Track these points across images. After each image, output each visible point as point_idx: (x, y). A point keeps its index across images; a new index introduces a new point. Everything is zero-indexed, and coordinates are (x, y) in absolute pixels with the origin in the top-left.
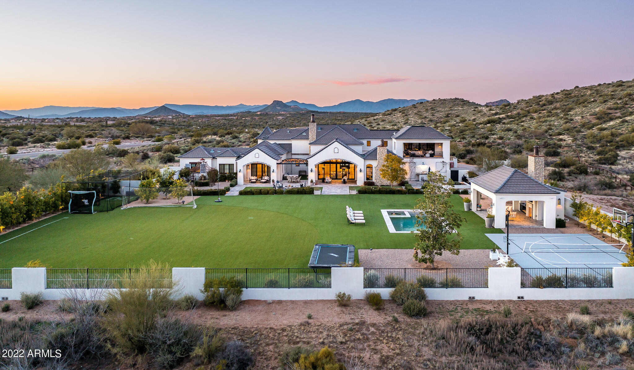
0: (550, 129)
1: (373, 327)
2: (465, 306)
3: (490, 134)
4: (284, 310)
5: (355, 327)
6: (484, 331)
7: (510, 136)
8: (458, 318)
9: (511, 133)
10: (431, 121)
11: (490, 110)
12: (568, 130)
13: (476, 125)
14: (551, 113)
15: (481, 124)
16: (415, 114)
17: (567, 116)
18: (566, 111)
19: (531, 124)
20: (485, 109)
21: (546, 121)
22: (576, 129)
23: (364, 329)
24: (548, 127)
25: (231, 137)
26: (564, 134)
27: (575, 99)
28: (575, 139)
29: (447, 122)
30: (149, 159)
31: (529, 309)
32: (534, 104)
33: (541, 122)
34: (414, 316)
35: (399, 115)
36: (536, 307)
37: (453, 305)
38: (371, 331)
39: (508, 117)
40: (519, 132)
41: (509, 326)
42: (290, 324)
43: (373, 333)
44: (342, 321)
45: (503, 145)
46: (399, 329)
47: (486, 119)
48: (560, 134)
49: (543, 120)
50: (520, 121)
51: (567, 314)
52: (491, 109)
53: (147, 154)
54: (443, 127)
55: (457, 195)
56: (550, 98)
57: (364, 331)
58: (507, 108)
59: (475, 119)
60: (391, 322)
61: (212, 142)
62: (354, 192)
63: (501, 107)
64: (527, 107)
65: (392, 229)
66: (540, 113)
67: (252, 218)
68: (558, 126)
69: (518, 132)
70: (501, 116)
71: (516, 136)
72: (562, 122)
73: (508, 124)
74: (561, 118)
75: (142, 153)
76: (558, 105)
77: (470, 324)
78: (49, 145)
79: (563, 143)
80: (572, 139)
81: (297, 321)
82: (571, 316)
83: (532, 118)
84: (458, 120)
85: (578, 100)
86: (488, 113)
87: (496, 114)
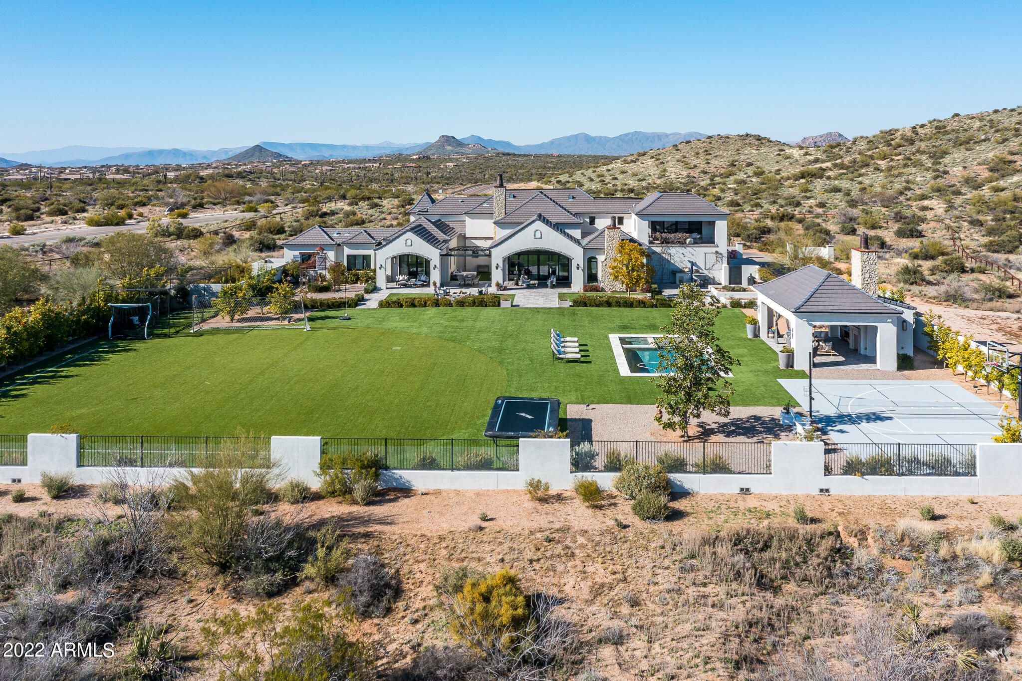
0: (910, 189)
1: (583, 536)
2: (732, 504)
3: (803, 197)
4: (445, 506)
5: (554, 535)
6: (760, 545)
7: (837, 201)
8: (719, 523)
9: (839, 195)
10: (705, 172)
11: (806, 154)
12: (940, 191)
13: (780, 181)
14: (911, 160)
15: (789, 178)
16: (678, 161)
17: (938, 166)
18: (937, 156)
19: (874, 180)
20: (796, 153)
21: (900, 175)
22: (954, 188)
23: (569, 539)
24: (905, 184)
25: (368, 205)
26: (931, 198)
27: (952, 136)
28: (951, 207)
29: (731, 174)
30: (235, 246)
31: (836, 510)
32: (882, 145)
33: (893, 176)
34: (649, 518)
35: (650, 163)
36: (848, 507)
37: (713, 501)
38: (579, 543)
39: (835, 165)
40: (855, 194)
41: (801, 537)
42: (452, 530)
43: (583, 546)
44: (535, 525)
45: (824, 218)
46: (623, 540)
47: (798, 170)
48: (923, 197)
49: (896, 172)
50: (856, 174)
51: (898, 519)
52: (807, 152)
53: (232, 236)
54: (724, 184)
55: (737, 310)
56: (909, 134)
57: (568, 542)
58: (834, 150)
59: (779, 170)
60: (612, 529)
61: (337, 214)
62: (567, 304)
63: (824, 148)
64: (869, 150)
65: (624, 369)
66: (892, 160)
67: (399, 348)
68: (922, 182)
69: (852, 194)
70: (824, 165)
71: (847, 202)
72: (929, 175)
73: (836, 178)
74: (928, 169)
75: (222, 234)
76: (923, 145)
77: (738, 535)
78: (75, 219)
79: (929, 215)
80: (945, 206)
81: (464, 524)
82: (903, 524)
83: (877, 169)
84: (750, 171)
85: (957, 137)
86: (802, 160)
87: (817, 161)
